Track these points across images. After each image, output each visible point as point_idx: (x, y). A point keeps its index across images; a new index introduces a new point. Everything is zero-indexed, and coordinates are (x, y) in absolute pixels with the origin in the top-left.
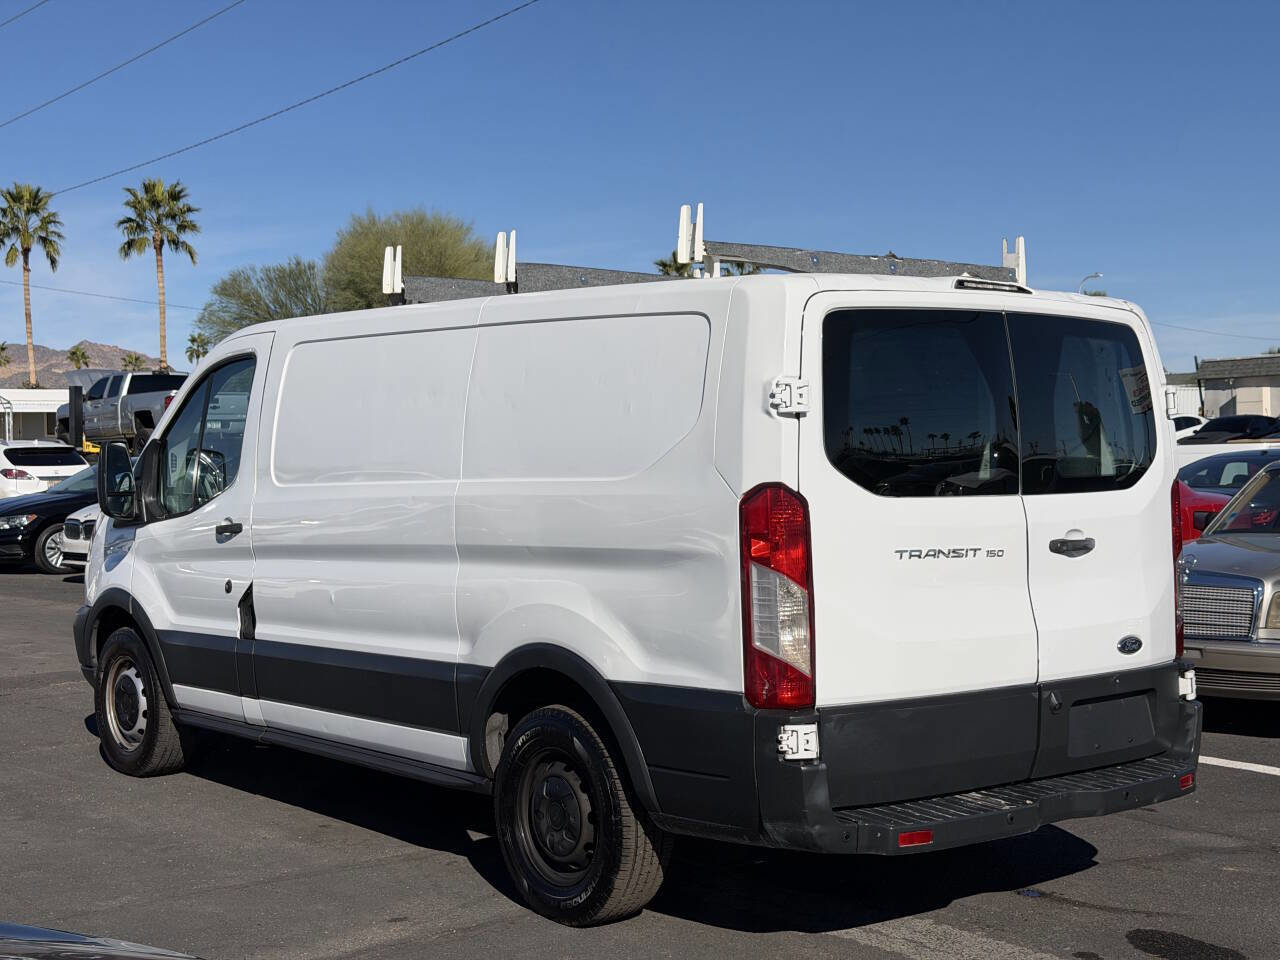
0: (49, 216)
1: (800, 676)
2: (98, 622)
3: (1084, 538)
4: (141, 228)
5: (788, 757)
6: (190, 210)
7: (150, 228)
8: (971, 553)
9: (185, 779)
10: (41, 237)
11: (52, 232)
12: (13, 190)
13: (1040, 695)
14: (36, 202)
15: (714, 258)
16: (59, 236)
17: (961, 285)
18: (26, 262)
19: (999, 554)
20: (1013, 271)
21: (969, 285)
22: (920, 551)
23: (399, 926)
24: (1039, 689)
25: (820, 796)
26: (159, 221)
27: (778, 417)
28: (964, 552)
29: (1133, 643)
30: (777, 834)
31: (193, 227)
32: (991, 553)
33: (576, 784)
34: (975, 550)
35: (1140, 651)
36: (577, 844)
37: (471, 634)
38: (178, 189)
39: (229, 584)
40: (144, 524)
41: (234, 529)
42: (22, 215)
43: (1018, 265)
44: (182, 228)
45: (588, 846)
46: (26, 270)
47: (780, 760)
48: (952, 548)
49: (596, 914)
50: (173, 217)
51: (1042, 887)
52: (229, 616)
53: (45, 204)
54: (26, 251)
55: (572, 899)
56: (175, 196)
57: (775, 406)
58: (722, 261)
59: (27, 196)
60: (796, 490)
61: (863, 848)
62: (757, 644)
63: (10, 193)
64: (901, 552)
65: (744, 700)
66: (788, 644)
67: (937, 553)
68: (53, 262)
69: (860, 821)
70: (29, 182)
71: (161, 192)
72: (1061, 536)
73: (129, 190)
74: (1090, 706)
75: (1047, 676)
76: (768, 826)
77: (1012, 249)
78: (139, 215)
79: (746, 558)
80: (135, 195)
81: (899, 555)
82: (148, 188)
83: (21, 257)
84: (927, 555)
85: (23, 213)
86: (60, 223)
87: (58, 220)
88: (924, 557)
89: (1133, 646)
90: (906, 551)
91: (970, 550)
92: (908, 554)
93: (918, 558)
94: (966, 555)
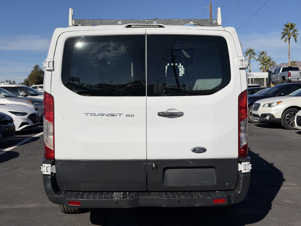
0: (295, 30)
5: (43, 173)
10: (293, 35)
11: (296, 34)
12: (287, 24)
13: (147, 164)
14: (292, 26)
16: (298, 34)
17: (129, 26)
18: (289, 41)
22: (95, 114)
24: (147, 161)
28: (115, 115)
32: (128, 115)
34: (120, 114)
46: (289, 43)
48: (110, 113)
53: (295, 26)
54: (289, 39)
59: (290, 25)
68: (296, 40)
70: (290, 22)
72: (164, 111)
75: (151, 157)
83: (288, 40)
85: (289, 30)
86: (297, 31)
87: (297, 30)
88: (97, 115)
89: (200, 151)
90: (89, 113)
91: (118, 114)
92: (90, 114)
93: (94, 116)
94: (116, 116)
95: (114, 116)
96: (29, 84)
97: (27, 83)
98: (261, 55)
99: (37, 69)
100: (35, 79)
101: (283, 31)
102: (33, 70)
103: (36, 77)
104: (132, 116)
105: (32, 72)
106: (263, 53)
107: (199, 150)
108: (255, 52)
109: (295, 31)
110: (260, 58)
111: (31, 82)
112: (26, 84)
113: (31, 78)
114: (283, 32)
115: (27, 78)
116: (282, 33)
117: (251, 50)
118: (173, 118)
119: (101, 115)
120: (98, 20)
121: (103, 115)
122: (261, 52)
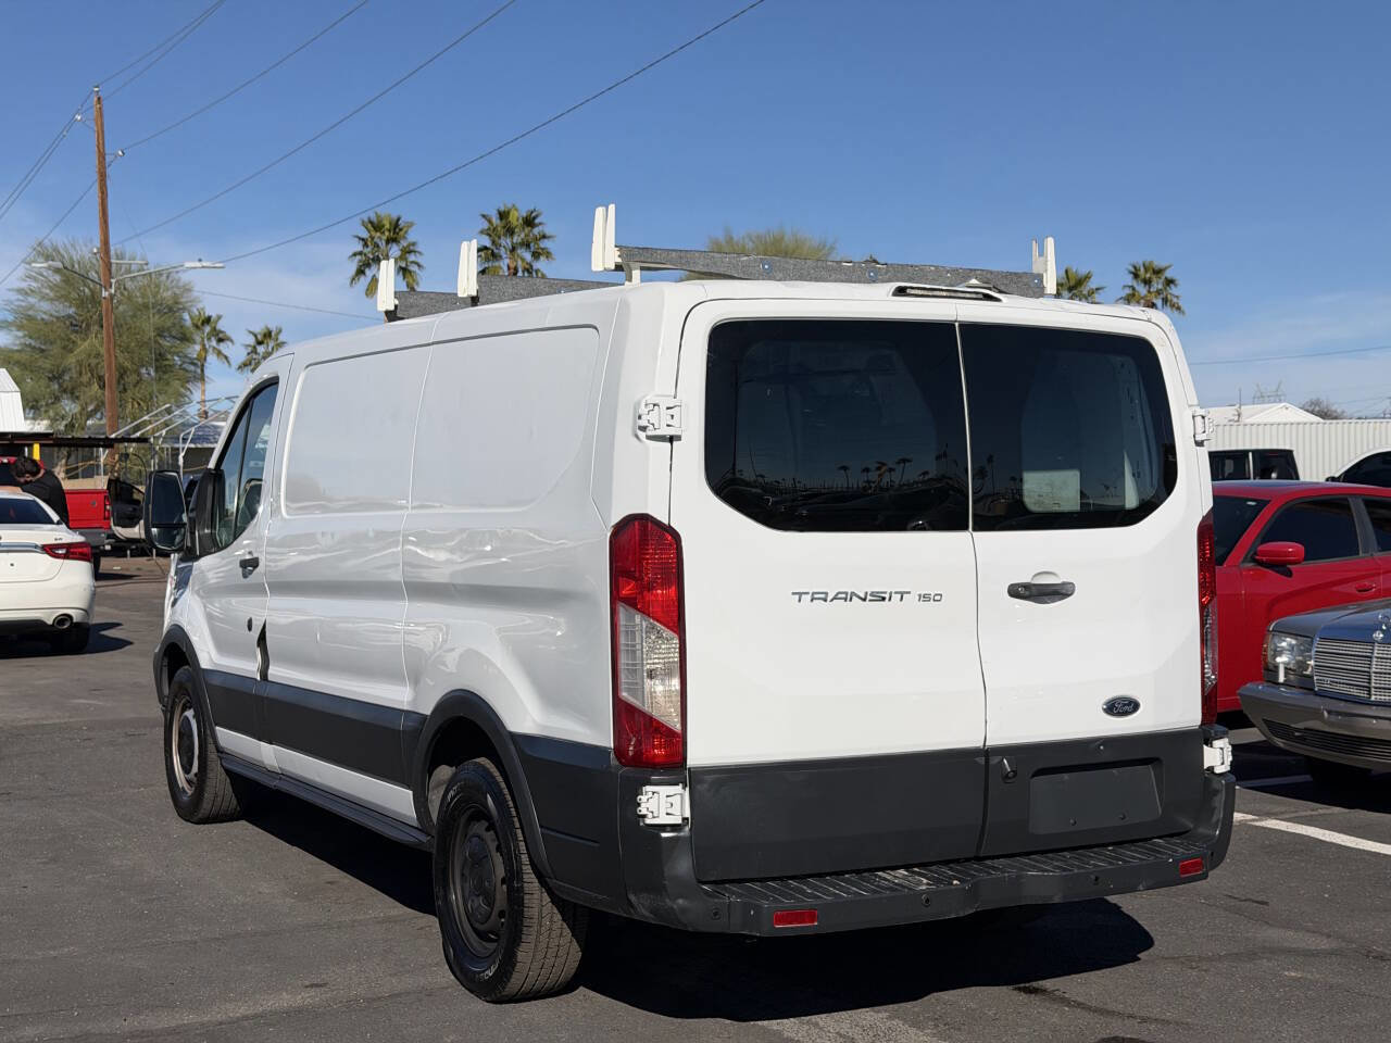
0: (409, 246)
1: (670, 732)
2: (166, 660)
3: (1059, 582)
4: (495, 256)
5: (648, 821)
6: (544, 237)
7: (504, 256)
8: (896, 597)
9: (243, 828)
10: (400, 268)
11: (413, 262)
12: (375, 220)
13: (987, 761)
14: (396, 229)
15: (632, 265)
16: (419, 266)
17: (901, 292)
19: (938, 598)
20: (1040, 277)
21: (913, 292)
22: (826, 594)
23: (312, 992)
24: (987, 753)
25: (683, 866)
26: (513, 249)
27: (648, 442)
28: (887, 596)
29: (1125, 705)
30: (642, 907)
31: (548, 255)
32: (925, 598)
33: (493, 846)
34: (902, 594)
35: (1135, 715)
36: (492, 909)
37: (416, 680)
38: (534, 215)
39: (250, 622)
40: (197, 558)
41: (254, 563)
42: (382, 244)
43: (1046, 271)
44: (536, 255)
45: (502, 914)
47: (642, 824)
49: (504, 988)
50: (528, 246)
51: (1048, 984)
52: (251, 656)
53: (406, 232)
55: (484, 971)
56: (529, 222)
57: (643, 429)
58: (642, 269)
59: (387, 225)
60: (666, 522)
61: (735, 926)
62: (624, 695)
63: (371, 222)
64: (800, 594)
65: (612, 755)
66: (658, 696)
67: (848, 597)
69: (733, 897)
70: (389, 212)
71: (515, 218)
72: (1026, 579)
73: (484, 216)
74: (1066, 776)
75: (997, 739)
76: (633, 898)
77: (1042, 253)
78: (493, 242)
79: (616, 597)
80: (490, 222)
81: (797, 597)
82: (503, 215)
84: (835, 598)
85: (384, 242)
86: (419, 253)
87: (417, 249)
88: (832, 600)
89: (1126, 707)
90: (807, 593)
91: (896, 593)
92: (809, 597)
93: (822, 602)
94: (890, 599)
95: (884, 599)
98: (260, 343)
101: (359, 247)
104: (937, 598)
106: (268, 335)
108: (223, 329)
109: (410, 252)
110: (255, 356)
114: (360, 253)
116: (355, 255)
117: (208, 320)
118: (1046, 603)
119: (846, 599)
120: (697, 254)
121: (851, 600)
122: (259, 329)
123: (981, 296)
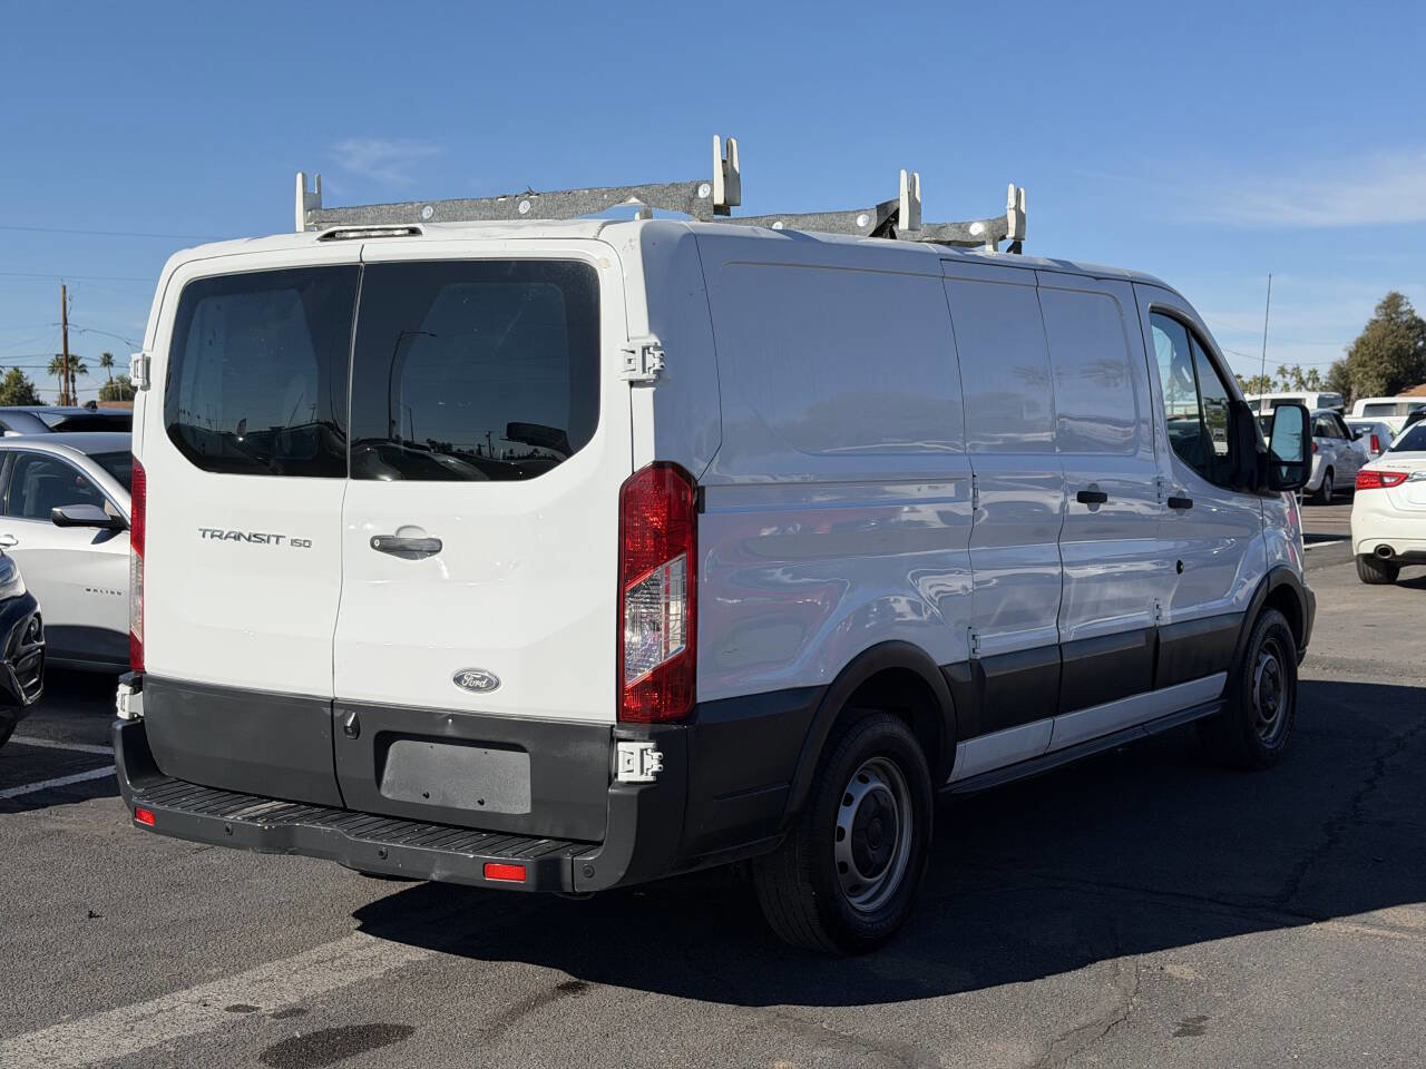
3: (424, 538)
8: (273, 540)
13: (334, 712)
19: (306, 544)
24: (333, 705)
28: (266, 538)
32: (297, 543)
34: (278, 537)
35: (495, 692)
48: (254, 532)
67: (237, 537)
72: (388, 532)
84: (226, 537)
91: (273, 536)
92: (210, 534)
94: (268, 541)
96: (1352, 387)
97: (1342, 382)
99: (1396, 312)
100: (1381, 363)
102: (1375, 317)
103: (1389, 349)
104: (307, 547)
105: (1367, 329)
107: (475, 679)
111: (1360, 375)
112: (1339, 384)
113: (1363, 355)
115: (1345, 356)
118: (416, 558)
119: (234, 538)
123: (407, 232)
